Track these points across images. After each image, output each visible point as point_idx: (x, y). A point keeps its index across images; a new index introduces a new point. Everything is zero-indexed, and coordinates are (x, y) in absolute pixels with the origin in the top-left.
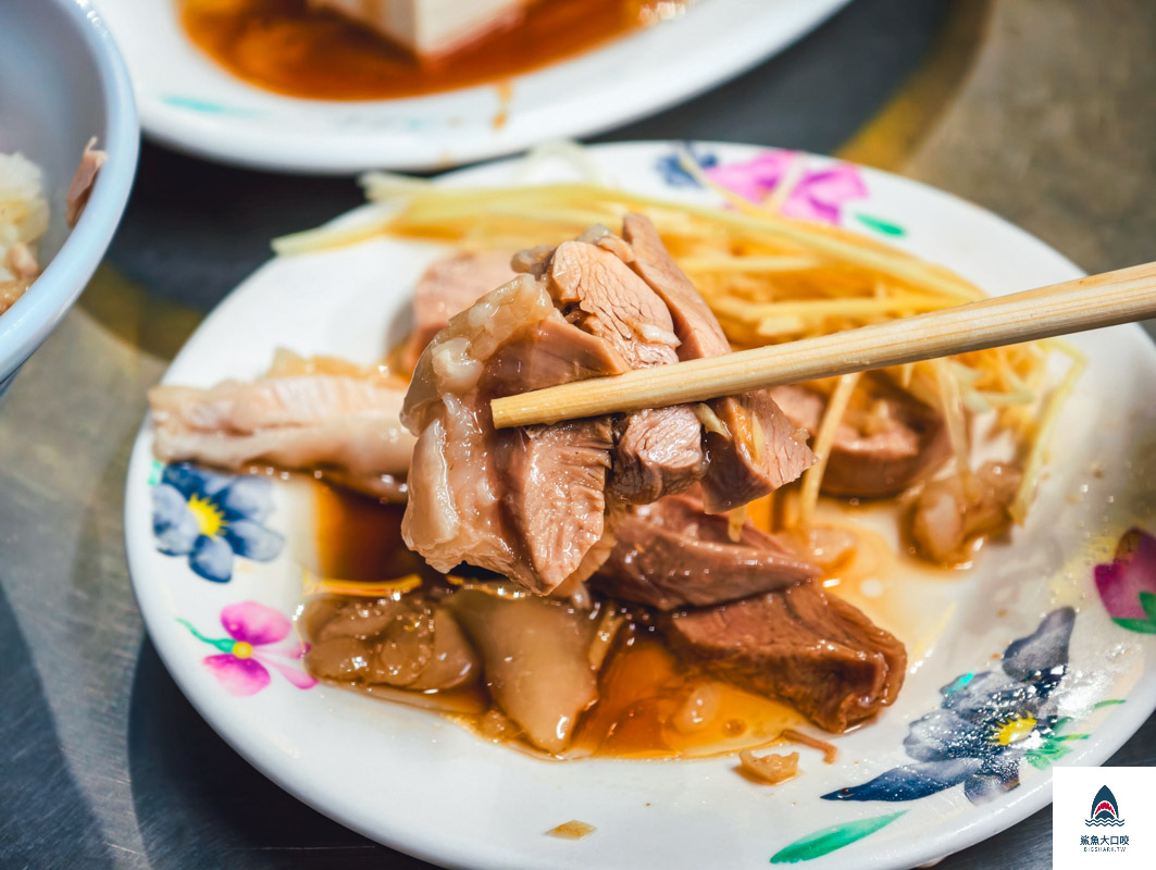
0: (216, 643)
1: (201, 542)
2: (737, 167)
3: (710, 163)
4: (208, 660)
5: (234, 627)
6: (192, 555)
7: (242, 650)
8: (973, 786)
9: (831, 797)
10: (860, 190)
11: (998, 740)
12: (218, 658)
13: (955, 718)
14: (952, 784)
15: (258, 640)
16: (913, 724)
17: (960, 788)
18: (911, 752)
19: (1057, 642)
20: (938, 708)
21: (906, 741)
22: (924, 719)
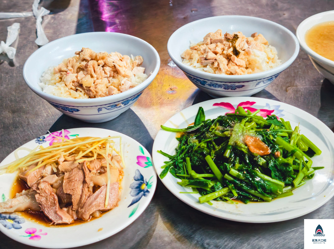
2: (48, 137)
3: (44, 138)
8: (144, 195)
9: (129, 207)
11: (142, 189)
13: (135, 189)
14: (142, 196)
16: (130, 193)
17: (143, 196)
18: (133, 196)
19: (140, 174)
20: (131, 190)
21: (131, 196)
22: (131, 192)
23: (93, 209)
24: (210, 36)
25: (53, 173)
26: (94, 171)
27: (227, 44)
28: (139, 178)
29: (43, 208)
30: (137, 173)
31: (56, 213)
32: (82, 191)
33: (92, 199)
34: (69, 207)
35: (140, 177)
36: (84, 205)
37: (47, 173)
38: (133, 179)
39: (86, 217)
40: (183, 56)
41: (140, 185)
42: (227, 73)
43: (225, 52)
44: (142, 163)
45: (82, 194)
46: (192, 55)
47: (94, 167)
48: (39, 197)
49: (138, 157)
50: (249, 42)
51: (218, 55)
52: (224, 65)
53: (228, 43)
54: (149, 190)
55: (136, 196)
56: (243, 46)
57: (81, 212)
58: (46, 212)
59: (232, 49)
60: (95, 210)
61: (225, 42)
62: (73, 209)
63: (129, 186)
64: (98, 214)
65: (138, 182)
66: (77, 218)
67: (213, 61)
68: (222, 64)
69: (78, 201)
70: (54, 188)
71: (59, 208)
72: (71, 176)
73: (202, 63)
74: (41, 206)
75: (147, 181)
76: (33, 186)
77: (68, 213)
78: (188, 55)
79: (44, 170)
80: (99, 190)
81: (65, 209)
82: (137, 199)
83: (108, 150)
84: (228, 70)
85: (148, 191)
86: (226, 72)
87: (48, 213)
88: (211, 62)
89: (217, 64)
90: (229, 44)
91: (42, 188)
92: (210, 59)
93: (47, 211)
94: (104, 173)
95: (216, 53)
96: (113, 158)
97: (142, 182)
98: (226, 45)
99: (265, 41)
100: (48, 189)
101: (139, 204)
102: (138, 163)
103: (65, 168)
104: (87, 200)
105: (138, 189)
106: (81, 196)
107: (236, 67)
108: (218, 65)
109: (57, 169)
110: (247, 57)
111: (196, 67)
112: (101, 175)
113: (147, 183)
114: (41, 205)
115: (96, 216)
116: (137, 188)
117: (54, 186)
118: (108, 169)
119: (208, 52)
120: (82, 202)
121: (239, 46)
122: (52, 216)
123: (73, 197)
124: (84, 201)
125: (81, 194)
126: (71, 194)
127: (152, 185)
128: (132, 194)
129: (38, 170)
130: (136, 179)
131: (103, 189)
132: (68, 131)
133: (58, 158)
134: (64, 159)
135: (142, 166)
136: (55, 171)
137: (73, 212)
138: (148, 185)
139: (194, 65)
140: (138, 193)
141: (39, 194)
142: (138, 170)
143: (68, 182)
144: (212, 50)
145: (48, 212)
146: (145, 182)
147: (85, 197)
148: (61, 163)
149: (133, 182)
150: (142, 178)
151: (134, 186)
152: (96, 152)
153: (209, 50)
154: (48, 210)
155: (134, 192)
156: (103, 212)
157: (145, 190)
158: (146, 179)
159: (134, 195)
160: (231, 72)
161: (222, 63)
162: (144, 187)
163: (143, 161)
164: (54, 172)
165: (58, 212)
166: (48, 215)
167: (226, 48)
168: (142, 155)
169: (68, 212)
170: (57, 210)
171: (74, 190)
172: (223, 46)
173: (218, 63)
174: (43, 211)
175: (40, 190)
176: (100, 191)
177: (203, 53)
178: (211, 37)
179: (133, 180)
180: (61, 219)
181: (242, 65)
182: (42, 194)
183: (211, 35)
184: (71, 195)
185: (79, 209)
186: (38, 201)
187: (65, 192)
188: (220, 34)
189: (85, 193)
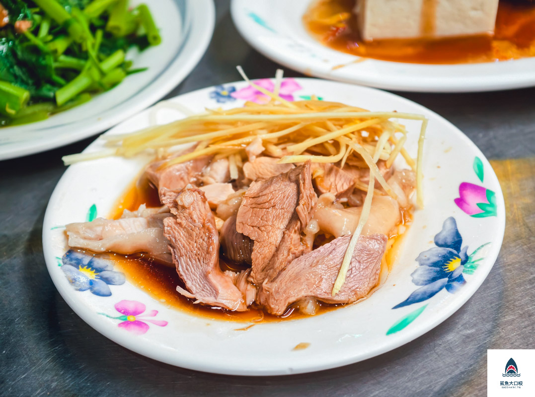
0: (119, 318)
1: (91, 283)
2: (243, 89)
3: (234, 90)
4: (120, 325)
5: (123, 311)
6: (91, 289)
7: (131, 318)
8: (448, 287)
9: (396, 307)
10: (298, 86)
11: (449, 270)
12: (122, 323)
13: (428, 267)
14: (441, 289)
15: (135, 313)
16: (412, 274)
17: (444, 290)
18: (417, 284)
19: (453, 231)
20: (419, 266)
21: (413, 281)
22: (415, 272)
23: (300, 291)
25: (228, 179)
26: (331, 196)
28: (450, 240)
29: (177, 256)
30: (449, 226)
31: (205, 276)
32: (283, 238)
33: (303, 263)
34: (242, 271)
35: (453, 238)
36: (279, 274)
37: (215, 176)
38: (432, 239)
39: (277, 307)
41: (447, 259)
44: (468, 204)
45: (279, 245)
47: (333, 184)
48: (174, 225)
49: (464, 186)
54: (465, 276)
55: (426, 284)
57: (266, 291)
58: (180, 269)
60: (303, 294)
62: (251, 279)
63: (417, 255)
64: (310, 307)
65: (443, 251)
66: (254, 303)
69: (267, 261)
70: (219, 217)
71: (215, 265)
72: (264, 193)
74: (172, 250)
75: (469, 254)
76: (165, 195)
77: (235, 285)
79: (209, 169)
80: (327, 245)
81: (231, 274)
82: (425, 293)
83: (382, 149)
85: (460, 279)
87: (184, 272)
91: (186, 205)
93: (184, 265)
94: (356, 206)
96: (395, 174)
97: (455, 252)
100: (200, 212)
101: (424, 307)
102: (460, 202)
103: (258, 173)
104: (290, 262)
105: (438, 269)
106: (278, 249)
109: (241, 171)
112: (346, 210)
113: (467, 258)
114: (173, 247)
115: (304, 311)
116: (435, 264)
117: (218, 211)
118: (368, 199)
120: (277, 265)
122: (194, 283)
123: (256, 247)
124: (281, 263)
125: (277, 245)
126: (253, 238)
127: (478, 265)
128: (416, 276)
129: (191, 165)
130: (440, 242)
131: (338, 244)
132: (297, 85)
133: (248, 144)
134: (263, 149)
135: (468, 212)
136: (234, 175)
137: (249, 287)
138: (468, 265)
140: (434, 279)
141: (175, 217)
142: (453, 220)
143: (254, 206)
145: (187, 269)
146: (461, 254)
147: (286, 253)
148: (253, 158)
149: (428, 249)
150: (457, 242)
151: (429, 259)
152: (347, 146)
154: (188, 264)
155: (424, 273)
156: (325, 305)
157: (456, 275)
158: (467, 248)
159: (421, 282)
162: (454, 266)
163: (472, 199)
164: (230, 178)
165: (211, 276)
166: (185, 278)
168: (476, 181)
169: (236, 283)
170: (210, 268)
171: (263, 229)
174: (176, 263)
175: (180, 208)
176: (331, 249)
179: (431, 242)
180: (216, 293)
182: (181, 219)
184: (252, 242)
185: (266, 281)
186: (167, 236)
187: (239, 231)
189: (288, 244)
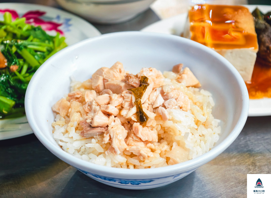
24: (102, 73)
27: (128, 98)
40: (55, 110)
42: (126, 153)
43: (124, 113)
46: (70, 110)
50: (165, 94)
51: (112, 117)
52: (120, 141)
53: (130, 95)
56: (154, 99)
59: (134, 110)
61: (125, 93)
67: (103, 130)
68: (117, 141)
73: (82, 134)
78: (64, 108)
84: (127, 149)
86: (123, 152)
88: (99, 132)
89: (108, 138)
90: (132, 97)
92: (98, 127)
95: (108, 115)
98: (126, 100)
99: (195, 81)
107: (141, 145)
108: (110, 139)
110: (161, 123)
111: (74, 139)
119: (95, 112)
121: (149, 100)
139: (70, 136)
144: (102, 109)
153: (98, 108)
160: (132, 153)
161: (116, 137)
167: (126, 105)
172: (121, 100)
173: (110, 136)
177: (88, 111)
178: (105, 76)
181: (151, 140)
183: (104, 73)
188: (119, 71)
